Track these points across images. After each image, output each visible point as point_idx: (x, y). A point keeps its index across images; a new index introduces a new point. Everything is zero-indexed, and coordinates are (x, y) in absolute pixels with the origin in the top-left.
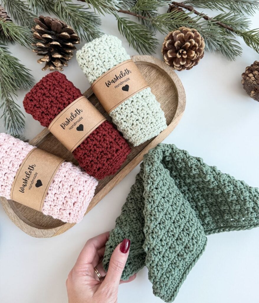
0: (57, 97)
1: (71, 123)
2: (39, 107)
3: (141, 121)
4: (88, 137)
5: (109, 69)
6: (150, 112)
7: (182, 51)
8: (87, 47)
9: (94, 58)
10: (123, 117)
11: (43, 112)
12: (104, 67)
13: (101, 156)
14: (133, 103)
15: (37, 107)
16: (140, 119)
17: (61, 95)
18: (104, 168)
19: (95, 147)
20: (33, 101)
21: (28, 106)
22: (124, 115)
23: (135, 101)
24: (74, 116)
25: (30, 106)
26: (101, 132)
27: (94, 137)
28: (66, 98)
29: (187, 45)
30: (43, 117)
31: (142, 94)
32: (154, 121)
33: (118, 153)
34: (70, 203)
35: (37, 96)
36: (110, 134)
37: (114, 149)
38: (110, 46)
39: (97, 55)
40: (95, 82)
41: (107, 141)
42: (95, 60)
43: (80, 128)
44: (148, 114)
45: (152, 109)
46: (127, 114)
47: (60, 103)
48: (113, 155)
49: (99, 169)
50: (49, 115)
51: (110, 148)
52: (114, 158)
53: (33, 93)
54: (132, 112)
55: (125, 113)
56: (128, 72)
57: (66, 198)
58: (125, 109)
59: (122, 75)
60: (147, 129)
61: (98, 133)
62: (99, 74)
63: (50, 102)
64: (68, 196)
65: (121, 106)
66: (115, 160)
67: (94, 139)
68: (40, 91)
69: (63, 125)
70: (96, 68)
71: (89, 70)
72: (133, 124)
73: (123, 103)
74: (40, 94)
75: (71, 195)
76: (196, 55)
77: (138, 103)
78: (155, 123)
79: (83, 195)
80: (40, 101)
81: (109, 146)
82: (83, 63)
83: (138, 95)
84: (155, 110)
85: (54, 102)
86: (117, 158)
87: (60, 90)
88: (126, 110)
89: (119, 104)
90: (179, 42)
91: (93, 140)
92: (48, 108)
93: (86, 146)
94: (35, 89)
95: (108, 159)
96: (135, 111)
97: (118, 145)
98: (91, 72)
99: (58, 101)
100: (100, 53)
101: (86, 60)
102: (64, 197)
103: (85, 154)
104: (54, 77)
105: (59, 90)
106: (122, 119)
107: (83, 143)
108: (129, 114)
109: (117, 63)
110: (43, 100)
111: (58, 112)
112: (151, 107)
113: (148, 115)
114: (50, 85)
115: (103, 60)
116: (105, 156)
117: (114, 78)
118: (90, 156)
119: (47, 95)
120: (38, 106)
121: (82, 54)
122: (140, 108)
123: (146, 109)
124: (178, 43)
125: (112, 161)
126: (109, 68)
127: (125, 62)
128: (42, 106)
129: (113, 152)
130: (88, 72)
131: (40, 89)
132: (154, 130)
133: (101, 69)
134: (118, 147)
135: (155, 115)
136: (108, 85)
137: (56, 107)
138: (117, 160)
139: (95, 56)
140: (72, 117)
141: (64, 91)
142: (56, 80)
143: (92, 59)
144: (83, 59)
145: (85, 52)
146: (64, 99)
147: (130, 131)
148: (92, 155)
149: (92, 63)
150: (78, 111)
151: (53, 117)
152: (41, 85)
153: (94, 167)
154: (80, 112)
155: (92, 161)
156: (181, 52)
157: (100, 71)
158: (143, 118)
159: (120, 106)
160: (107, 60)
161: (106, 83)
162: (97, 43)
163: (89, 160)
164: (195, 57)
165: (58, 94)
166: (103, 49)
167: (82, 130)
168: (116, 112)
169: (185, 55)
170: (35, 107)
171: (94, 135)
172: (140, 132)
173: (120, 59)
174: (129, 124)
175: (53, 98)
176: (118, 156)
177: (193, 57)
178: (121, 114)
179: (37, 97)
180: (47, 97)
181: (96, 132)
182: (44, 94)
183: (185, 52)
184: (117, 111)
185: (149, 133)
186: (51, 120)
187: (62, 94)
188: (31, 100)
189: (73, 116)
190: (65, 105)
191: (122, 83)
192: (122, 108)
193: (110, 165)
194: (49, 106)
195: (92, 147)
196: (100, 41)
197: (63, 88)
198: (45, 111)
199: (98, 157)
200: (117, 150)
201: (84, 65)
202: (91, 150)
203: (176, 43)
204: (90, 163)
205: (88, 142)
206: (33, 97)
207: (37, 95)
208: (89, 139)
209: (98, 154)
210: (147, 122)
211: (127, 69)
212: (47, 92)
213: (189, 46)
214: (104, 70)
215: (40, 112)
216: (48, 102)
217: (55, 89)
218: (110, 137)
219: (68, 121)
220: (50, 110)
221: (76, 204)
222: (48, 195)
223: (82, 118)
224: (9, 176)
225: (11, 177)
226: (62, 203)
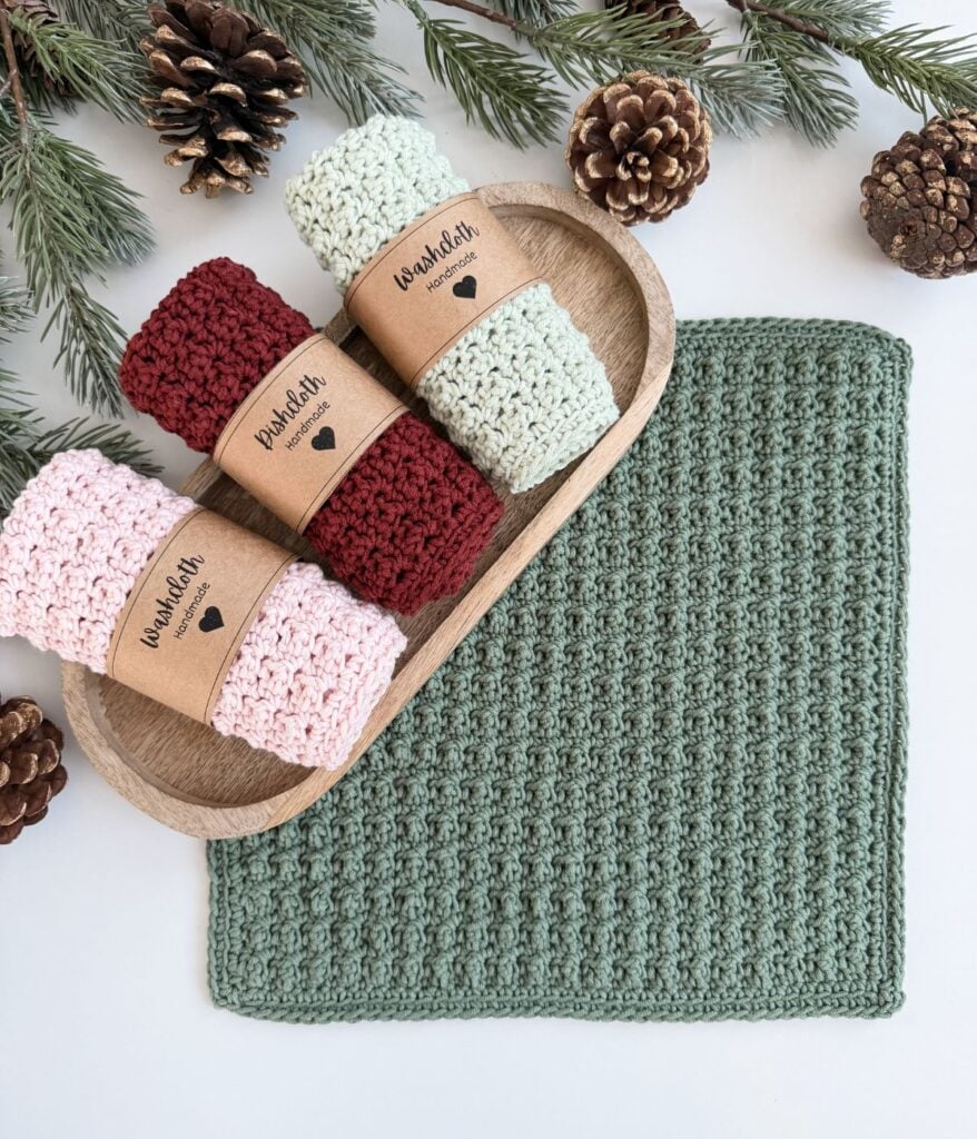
0: (233, 342)
1: (293, 426)
2: (178, 381)
3: (530, 399)
4: (354, 470)
5: (403, 228)
6: (557, 365)
7: (636, 159)
8: (321, 160)
9: (346, 195)
10: (464, 389)
11: (191, 399)
12: (383, 222)
13: (403, 529)
14: (495, 338)
15: (171, 383)
16: (525, 390)
17: (247, 332)
18: (419, 571)
19: (381, 500)
20: (154, 362)
21: (140, 382)
22: (467, 385)
23: (501, 329)
24: (300, 401)
25: (145, 379)
26: (397, 448)
27: (373, 468)
28: (264, 341)
29: (652, 137)
30: (194, 416)
31: (524, 306)
32: (572, 392)
33: (461, 517)
34: (314, 692)
35: (165, 342)
36: (427, 454)
37: (447, 502)
38: (400, 150)
39: (356, 185)
40: (359, 278)
41: (417, 477)
42: (351, 202)
43: (325, 440)
44: (549, 371)
45: (561, 352)
46: (478, 378)
47: (245, 360)
48: (446, 525)
49: (401, 576)
50: (212, 407)
51: (433, 500)
52: (447, 533)
53: (150, 334)
54: (496, 369)
55: (472, 374)
56: (466, 232)
57: (298, 676)
58: (471, 361)
59: (448, 244)
60: (551, 423)
61: (385, 451)
62: (370, 249)
63: (214, 361)
64: (308, 667)
65: (457, 354)
66: (453, 539)
67: (375, 474)
68: (174, 323)
69: (265, 437)
70: (356, 229)
71: (334, 240)
72: (501, 412)
73: (461, 342)
74: (176, 335)
75: (317, 667)
76: (682, 170)
77: (512, 336)
78: (578, 400)
79: (357, 669)
80: (177, 359)
81: (429, 495)
82: (312, 219)
83: (508, 310)
84: (571, 356)
85: (227, 360)
86: (459, 531)
87: (242, 317)
88: (475, 365)
89: (446, 346)
90: (625, 124)
91: (374, 479)
92: (206, 380)
93: (349, 500)
94: (158, 319)
95: (428, 539)
96: (505, 365)
97: (458, 488)
98: (340, 245)
99: (238, 353)
100: (365, 177)
101: (320, 208)
102: (293, 670)
103: (350, 528)
104: (216, 275)
105: (237, 317)
106: (463, 397)
107: (339, 491)
108: (484, 376)
109: (428, 205)
110: (189, 354)
111: (242, 393)
112: (558, 345)
113: (550, 375)
114: (206, 304)
115: (380, 199)
116: (419, 530)
117: (423, 258)
118: (366, 534)
119: (200, 337)
120: (172, 378)
121: (305, 188)
122: (522, 354)
123: (542, 354)
124: (623, 129)
125: (442, 543)
126: (402, 223)
127: (454, 201)
128: (187, 378)
129: (444, 513)
130: (330, 248)
131: (173, 318)
132: (575, 424)
133: (373, 230)
134: (457, 496)
135: (575, 372)
136: (403, 282)
137: (236, 375)
138: (461, 538)
139: (349, 188)
140: (294, 406)
141: (255, 320)
142: (225, 284)
143: (340, 201)
144: (309, 204)
145: (313, 178)
146: (260, 346)
147: (493, 436)
148: (372, 531)
149: (342, 213)
150: (311, 384)
151: (227, 412)
152: (176, 303)
153: (383, 569)
154: (316, 387)
155: (376, 549)
156: (630, 161)
157: (373, 238)
158: (534, 386)
159: (452, 353)
160: (391, 199)
161: (395, 277)
162: (353, 145)
163: (365, 547)
164: (679, 178)
165: (236, 332)
166: (376, 163)
167: (332, 446)
168: (441, 378)
169: (644, 170)
170: (163, 383)
171: (373, 462)
172: (528, 435)
173: (434, 190)
174: (489, 411)
175: (221, 344)
176: (461, 524)
177: (673, 179)
178: (459, 380)
179: (168, 345)
180: (200, 343)
181: (378, 451)
182: (190, 335)
183: (645, 161)
184: (443, 373)
185: (559, 436)
186: (221, 422)
187: (249, 329)
188: (148, 359)
189: (295, 402)
190: (263, 368)
191: (450, 272)
192: (459, 361)
193: (437, 557)
194: (211, 374)
195: (370, 502)
196: (363, 135)
197: (251, 310)
198: (199, 392)
199: (394, 535)
200: (456, 507)
201: (316, 226)
202: (368, 513)
203: (616, 130)
204: (370, 557)
205: (354, 486)
206: (153, 348)
207: (167, 338)
208: (357, 477)
209: (392, 524)
210: (550, 398)
211: (463, 224)
212: (199, 327)
213: (657, 141)
214: (385, 233)
215: (181, 396)
216: (204, 361)
217: (223, 313)
218: (428, 463)
219: (281, 421)
220: (216, 386)
221: (331, 696)
222: (241, 662)
223: (325, 406)
224: (111, 588)
225: (117, 592)
226: (284, 692)
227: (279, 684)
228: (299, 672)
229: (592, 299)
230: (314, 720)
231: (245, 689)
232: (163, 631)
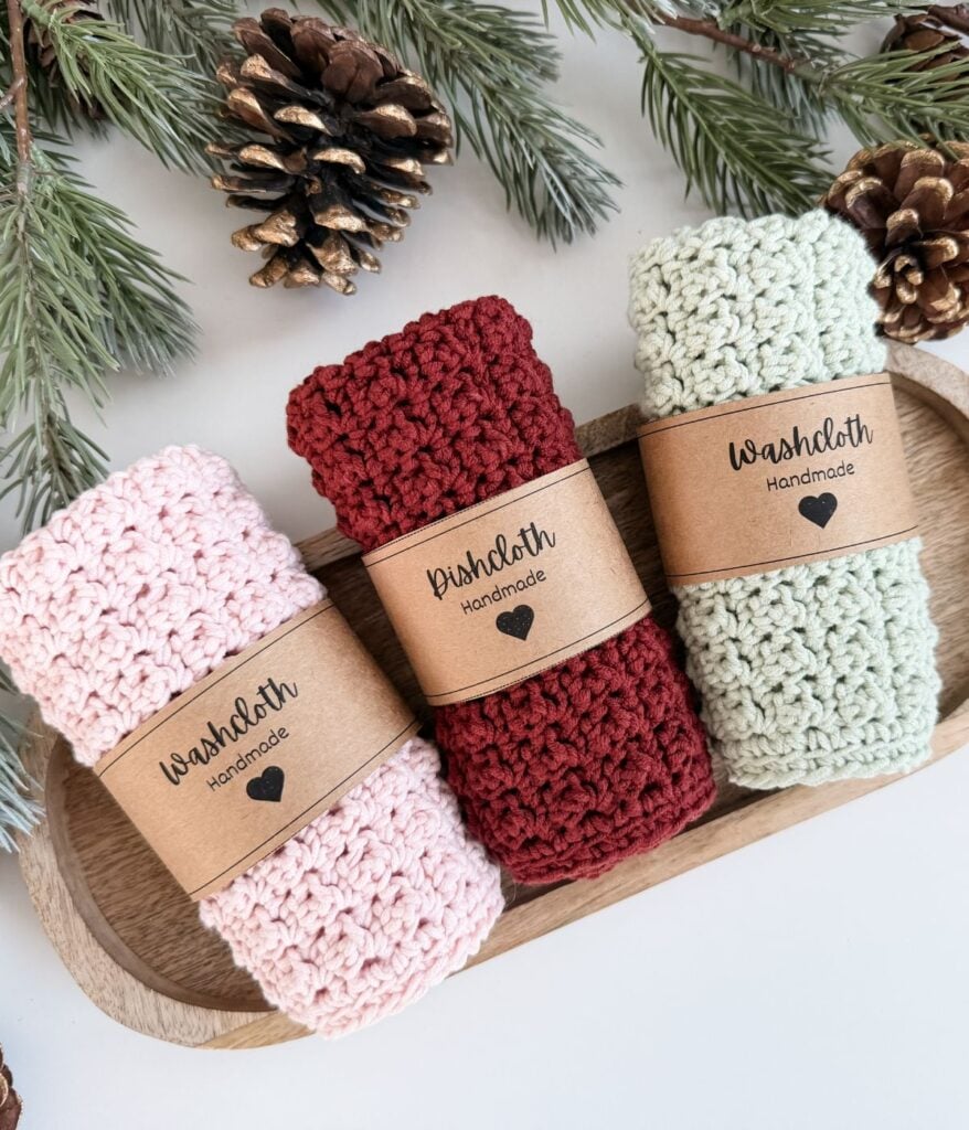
0: (458, 435)
1: (483, 584)
2: (361, 454)
3: (827, 694)
4: (538, 678)
5: (776, 388)
6: (887, 665)
8: (717, 241)
9: (725, 305)
10: (744, 632)
11: (368, 483)
12: (755, 366)
13: (564, 784)
14: (822, 591)
15: (350, 451)
16: (827, 680)
17: (483, 429)
18: (558, 849)
19: (553, 735)
20: (340, 415)
21: (310, 430)
22: (751, 629)
23: (838, 582)
24: (509, 556)
25: (318, 432)
26: (608, 675)
27: (563, 688)
28: (499, 452)
30: (361, 506)
31: (881, 565)
32: (890, 712)
33: (650, 805)
35: (366, 398)
36: (645, 694)
37: (642, 776)
38: (827, 276)
39: (746, 299)
40: (679, 417)
41: (617, 727)
42: (727, 319)
43: (517, 623)
44: (871, 669)
45: (902, 653)
46: (770, 629)
47: (463, 468)
48: (623, 806)
49: (531, 843)
50: (390, 508)
51: (623, 765)
52: (620, 821)
53: (352, 376)
54: (800, 631)
55: (767, 621)
56: (857, 431)
57: (344, 916)
58: (773, 603)
59: (825, 439)
60: (838, 741)
61: (589, 672)
62: (718, 392)
63: (421, 449)
64: (363, 910)
65: (759, 584)
66: (625, 831)
67: (562, 696)
68: (390, 381)
69: (440, 579)
70: (713, 356)
71: (677, 354)
72: (778, 689)
73: (774, 574)
74: (385, 398)
75: (374, 917)
77: (847, 600)
78: (891, 727)
79: (427, 945)
80: (373, 425)
81: (621, 755)
82: (661, 308)
83: (860, 561)
84: (912, 662)
85: (438, 455)
86: (639, 822)
87: (486, 405)
88: (776, 613)
89: (752, 567)
91: (556, 703)
92: (398, 470)
93: (511, 715)
94: (371, 362)
95: (591, 815)
96: (817, 634)
97: (666, 760)
98: (680, 363)
99: (457, 454)
100: (762, 294)
101: (679, 302)
102: (342, 906)
103: (494, 747)
104: (479, 331)
105: (478, 404)
106: (735, 640)
107: (503, 695)
108: (781, 632)
109: (826, 370)
110: (393, 427)
111: (438, 511)
112: (901, 641)
113: (871, 676)
114: (446, 370)
115: (767, 334)
116: (586, 799)
117: (783, 441)
118: (511, 767)
119: (416, 411)
120: (355, 445)
121: (676, 265)
122: (848, 630)
123: (875, 644)
125: (608, 830)
126: (779, 381)
127: (863, 380)
128: (375, 457)
129: (629, 791)
130: (664, 358)
131: (393, 371)
132: (870, 758)
133: (736, 369)
134: (659, 771)
135: (907, 689)
136: (739, 458)
137: (440, 483)
138: (636, 834)
139: (733, 298)
140: (497, 559)
141: (502, 414)
142: (485, 348)
143: (712, 309)
144: (667, 286)
145: (693, 258)
146: (492, 458)
147: (751, 712)
148: (520, 768)
149: (706, 328)
150: (534, 539)
151: (407, 523)
152: (406, 351)
153: (511, 824)
154: (540, 546)
155: (514, 791)
157: (730, 382)
158: (842, 680)
159: (754, 581)
160: (782, 341)
161: (732, 445)
162: (772, 244)
163: (502, 783)
165: (468, 423)
166: (788, 282)
167: (523, 635)
168: (719, 599)
170: (339, 447)
171: (566, 681)
172: (799, 740)
173: (845, 355)
174: (761, 678)
175: (440, 433)
176: (646, 814)
178: (744, 617)
179: (369, 405)
180: (412, 419)
181: (582, 667)
182: (405, 403)
184: (726, 595)
185: (841, 762)
186: (393, 531)
187: (487, 424)
188: (333, 408)
189: (501, 554)
190: (485, 487)
191: (808, 477)
192: (757, 592)
193: (592, 843)
194: (409, 465)
195: (537, 731)
196: (790, 233)
197: (503, 397)
198: (383, 480)
199: (547, 786)
200: (653, 787)
201: (660, 320)
202: (526, 742)
204: (502, 797)
205: (527, 700)
206: (346, 398)
207: (371, 396)
208: (536, 689)
209: (553, 773)
210: (856, 710)
211: (858, 420)
212: (424, 397)
214: (750, 382)
215: (355, 474)
216: (408, 445)
217: (463, 390)
218: (641, 710)
219: (472, 570)
220: (407, 485)
221: (376, 968)
222: (278, 862)
223: (540, 576)
224: (157, 677)
225: (162, 686)
226: (314, 929)
227: (313, 916)
228: (348, 911)
229: (952, 547)
230: (335, 988)
231: (265, 897)
232: (196, 770)
